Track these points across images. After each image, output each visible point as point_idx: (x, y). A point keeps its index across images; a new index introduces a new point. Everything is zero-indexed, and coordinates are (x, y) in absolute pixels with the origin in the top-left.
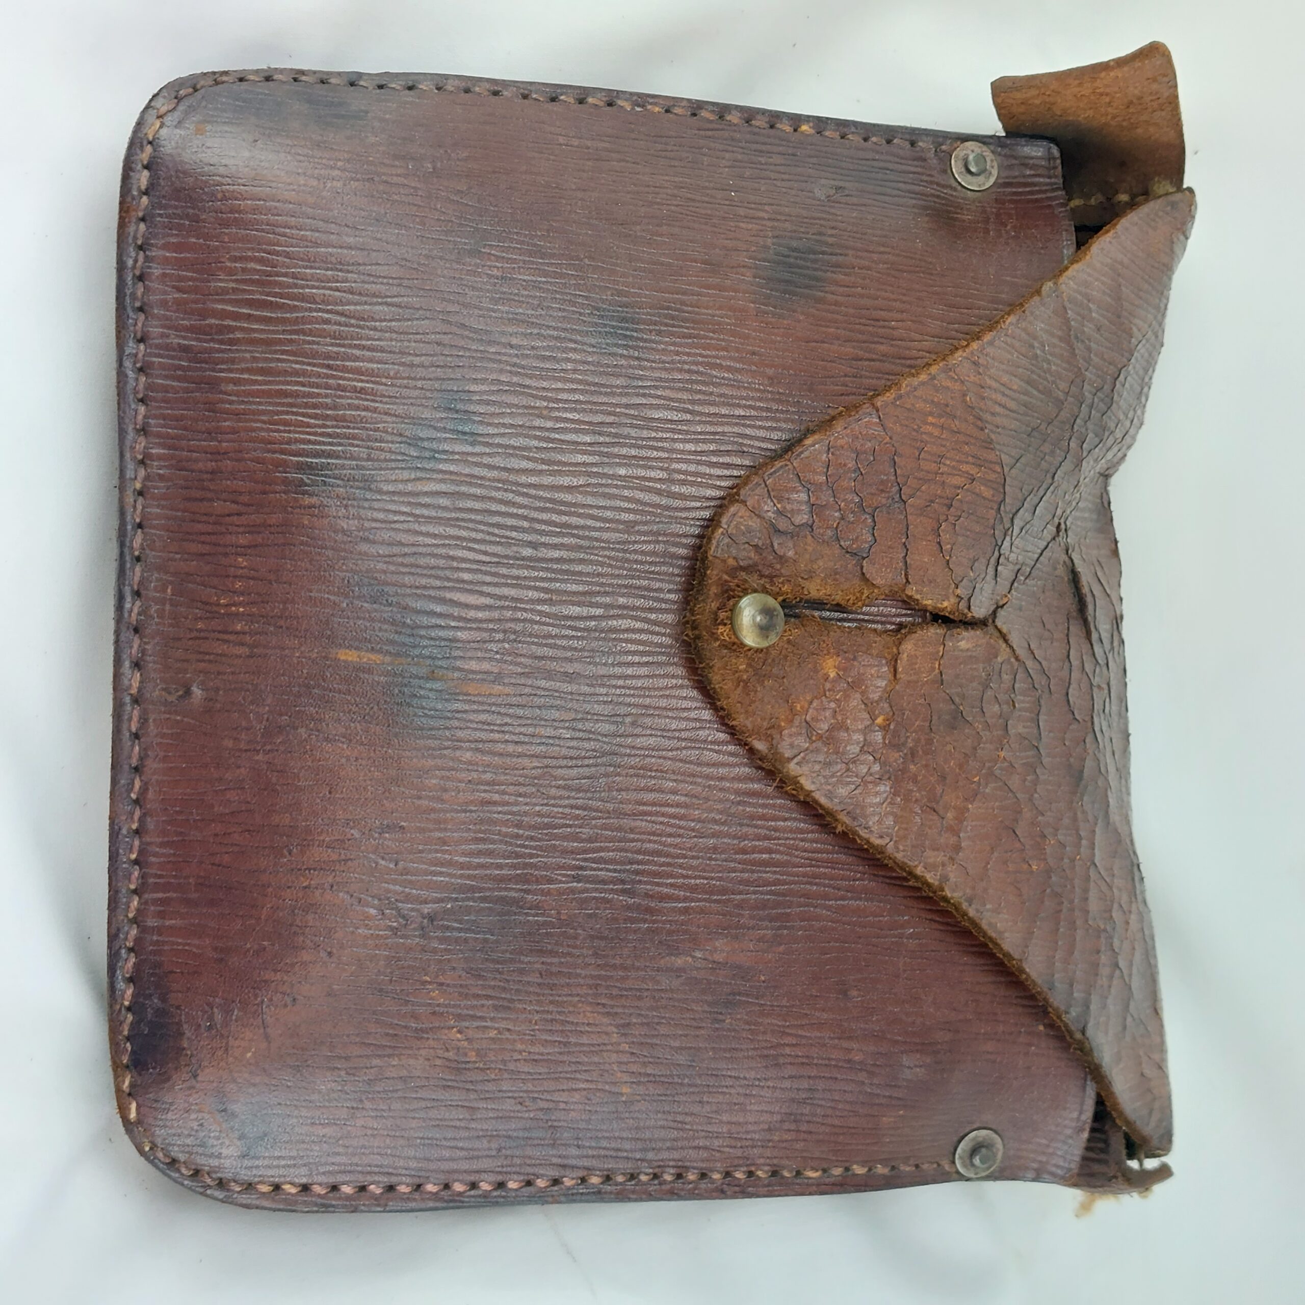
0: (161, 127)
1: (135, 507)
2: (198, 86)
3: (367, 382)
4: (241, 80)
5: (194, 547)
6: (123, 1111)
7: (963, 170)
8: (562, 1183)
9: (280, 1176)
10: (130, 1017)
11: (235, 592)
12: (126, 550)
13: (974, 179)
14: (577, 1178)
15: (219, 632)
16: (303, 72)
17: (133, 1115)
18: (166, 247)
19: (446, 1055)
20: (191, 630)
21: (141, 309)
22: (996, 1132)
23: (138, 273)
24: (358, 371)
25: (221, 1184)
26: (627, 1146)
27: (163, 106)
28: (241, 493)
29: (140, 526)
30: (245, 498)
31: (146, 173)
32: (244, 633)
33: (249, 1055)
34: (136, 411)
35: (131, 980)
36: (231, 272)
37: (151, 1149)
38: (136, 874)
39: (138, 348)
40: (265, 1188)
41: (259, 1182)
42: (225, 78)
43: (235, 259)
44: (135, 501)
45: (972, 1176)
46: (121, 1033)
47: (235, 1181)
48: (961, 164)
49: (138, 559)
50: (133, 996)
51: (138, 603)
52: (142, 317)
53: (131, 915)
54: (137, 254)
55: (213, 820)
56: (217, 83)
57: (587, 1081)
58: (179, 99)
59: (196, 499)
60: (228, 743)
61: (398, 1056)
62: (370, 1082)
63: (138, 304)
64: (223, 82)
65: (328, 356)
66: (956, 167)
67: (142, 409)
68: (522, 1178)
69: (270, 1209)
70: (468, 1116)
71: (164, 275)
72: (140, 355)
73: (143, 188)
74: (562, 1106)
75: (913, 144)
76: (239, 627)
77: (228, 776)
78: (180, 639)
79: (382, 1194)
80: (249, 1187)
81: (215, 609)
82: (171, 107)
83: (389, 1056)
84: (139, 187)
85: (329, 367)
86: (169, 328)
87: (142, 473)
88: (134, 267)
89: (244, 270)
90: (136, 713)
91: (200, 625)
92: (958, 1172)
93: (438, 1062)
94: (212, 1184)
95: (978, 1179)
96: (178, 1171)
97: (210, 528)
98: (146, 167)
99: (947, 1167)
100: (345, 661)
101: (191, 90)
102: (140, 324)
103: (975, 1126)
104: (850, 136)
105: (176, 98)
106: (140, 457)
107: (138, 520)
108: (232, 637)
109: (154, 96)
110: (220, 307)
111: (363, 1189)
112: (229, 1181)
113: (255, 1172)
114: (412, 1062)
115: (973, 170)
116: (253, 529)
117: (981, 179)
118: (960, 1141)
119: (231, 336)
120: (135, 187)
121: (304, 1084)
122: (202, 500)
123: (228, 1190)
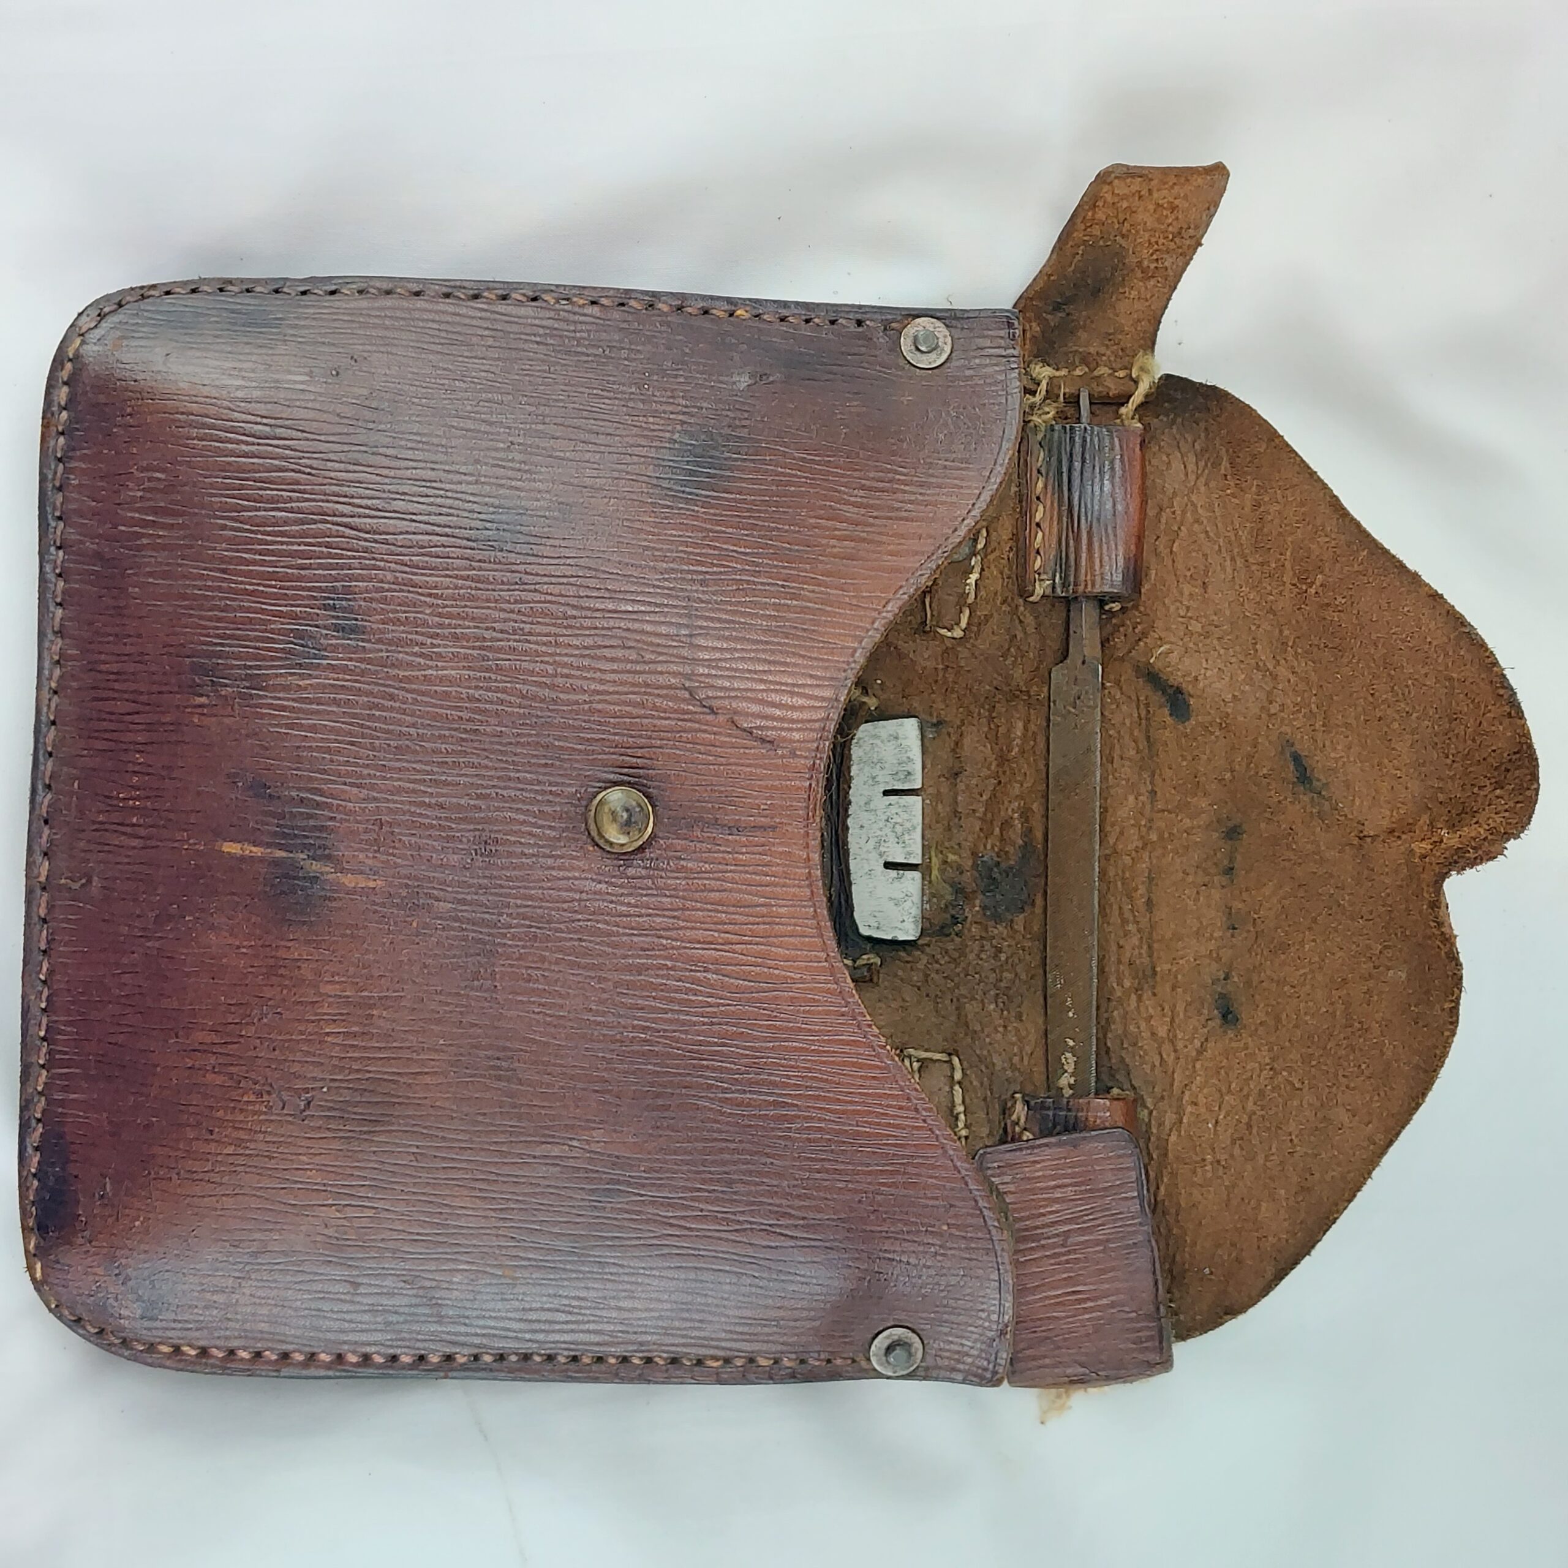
0: (81, 345)
1: (49, 706)
2: (123, 302)
3: (258, 585)
4: (168, 293)
5: (100, 745)
6: (30, 1268)
7: (913, 348)
8: (455, 1359)
9: (179, 1338)
10: (36, 1183)
11: (132, 787)
12: (40, 746)
13: (924, 357)
14: (470, 1355)
15: (118, 824)
16: (230, 282)
17: (38, 1275)
18: (83, 458)
19: (326, 1232)
20: (94, 822)
21: (60, 518)
22: (914, 1331)
23: (58, 484)
24: (249, 574)
25: (125, 1343)
26: (515, 1326)
27: (86, 323)
28: (142, 693)
29: (53, 723)
30: (144, 698)
31: (65, 389)
32: (140, 826)
33: (137, 1223)
34: (54, 613)
35: (37, 1149)
36: (139, 482)
37: (57, 1306)
38: (44, 1050)
39: (57, 555)
40: (165, 1349)
41: (160, 1343)
42: (152, 292)
43: (143, 469)
44: (50, 700)
45: (890, 1374)
46: (27, 1198)
47: (137, 1341)
48: (910, 341)
49: (50, 754)
50: (39, 1162)
51: (49, 796)
52: (61, 525)
53: (40, 1089)
54: (56, 466)
55: (110, 1002)
56: (143, 297)
57: (469, 1262)
58: (101, 316)
59: (102, 699)
60: (125, 930)
61: (278, 1230)
62: (255, 1254)
63: (58, 514)
64: (149, 297)
65: (222, 560)
66: (906, 345)
67: (59, 612)
68: (413, 1352)
69: (172, 1369)
70: (352, 1291)
71: (80, 485)
72: (59, 562)
73: (63, 403)
74: (445, 1285)
75: (859, 323)
76: (135, 820)
77: (125, 960)
78: (84, 831)
79: (277, 1360)
80: (151, 1348)
81: (115, 802)
82: (93, 325)
83: (271, 1230)
84: (59, 403)
85: (224, 571)
86: (85, 536)
87: (57, 672)
88: (54, 479)
89: (150, 479)
90: (44, 899)
91: (101, 818)
92: (875, 1370)
93: (319, 1238)
94: (117, 1341)
95: (898, 1378)
96: (84, 1328)
97: (112, 726)
98: (65, 383)
99: (864, 1364)
100: (229, 853)
101: (115, 307)
102: (59, 533)
103: (889, 1325)
104: (790, 319)
105: (99, 315)
106: (56, 658)
107: (52, 718)
108: (129, 830)
109: (80, 314)
110: (129, 515)
111: (258, 1355)
112: (132, 1340)
113: (155, 1333)
114: (293, 1236)
115: (923, 349)
116: (150, 727)
117: (933, 355)
118: (874, 1338)
119: (138, 542)
120: (56, 403)
121: (191, 1253)
122: (107, 699)
123: (132, 1349)
